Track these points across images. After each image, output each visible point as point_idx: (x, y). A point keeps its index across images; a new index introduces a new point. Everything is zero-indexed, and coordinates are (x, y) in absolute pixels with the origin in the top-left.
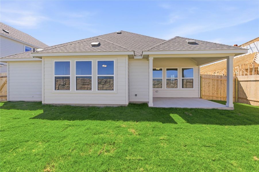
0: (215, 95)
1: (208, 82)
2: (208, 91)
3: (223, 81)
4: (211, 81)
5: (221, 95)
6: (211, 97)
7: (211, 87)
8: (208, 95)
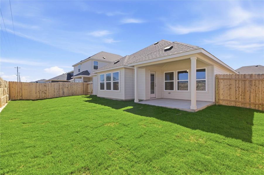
0: (240, 100)
1: (229, 84)
2: (229, 94)
3: (254, 82)
4: (233, 82)
5: (250, 101)
6: (233, 103)
7: (233, 90)
8: (229, 99)
